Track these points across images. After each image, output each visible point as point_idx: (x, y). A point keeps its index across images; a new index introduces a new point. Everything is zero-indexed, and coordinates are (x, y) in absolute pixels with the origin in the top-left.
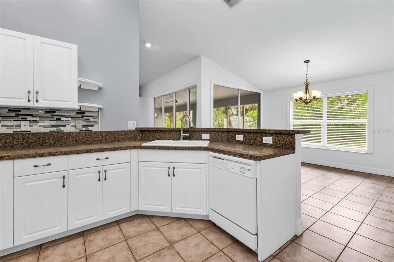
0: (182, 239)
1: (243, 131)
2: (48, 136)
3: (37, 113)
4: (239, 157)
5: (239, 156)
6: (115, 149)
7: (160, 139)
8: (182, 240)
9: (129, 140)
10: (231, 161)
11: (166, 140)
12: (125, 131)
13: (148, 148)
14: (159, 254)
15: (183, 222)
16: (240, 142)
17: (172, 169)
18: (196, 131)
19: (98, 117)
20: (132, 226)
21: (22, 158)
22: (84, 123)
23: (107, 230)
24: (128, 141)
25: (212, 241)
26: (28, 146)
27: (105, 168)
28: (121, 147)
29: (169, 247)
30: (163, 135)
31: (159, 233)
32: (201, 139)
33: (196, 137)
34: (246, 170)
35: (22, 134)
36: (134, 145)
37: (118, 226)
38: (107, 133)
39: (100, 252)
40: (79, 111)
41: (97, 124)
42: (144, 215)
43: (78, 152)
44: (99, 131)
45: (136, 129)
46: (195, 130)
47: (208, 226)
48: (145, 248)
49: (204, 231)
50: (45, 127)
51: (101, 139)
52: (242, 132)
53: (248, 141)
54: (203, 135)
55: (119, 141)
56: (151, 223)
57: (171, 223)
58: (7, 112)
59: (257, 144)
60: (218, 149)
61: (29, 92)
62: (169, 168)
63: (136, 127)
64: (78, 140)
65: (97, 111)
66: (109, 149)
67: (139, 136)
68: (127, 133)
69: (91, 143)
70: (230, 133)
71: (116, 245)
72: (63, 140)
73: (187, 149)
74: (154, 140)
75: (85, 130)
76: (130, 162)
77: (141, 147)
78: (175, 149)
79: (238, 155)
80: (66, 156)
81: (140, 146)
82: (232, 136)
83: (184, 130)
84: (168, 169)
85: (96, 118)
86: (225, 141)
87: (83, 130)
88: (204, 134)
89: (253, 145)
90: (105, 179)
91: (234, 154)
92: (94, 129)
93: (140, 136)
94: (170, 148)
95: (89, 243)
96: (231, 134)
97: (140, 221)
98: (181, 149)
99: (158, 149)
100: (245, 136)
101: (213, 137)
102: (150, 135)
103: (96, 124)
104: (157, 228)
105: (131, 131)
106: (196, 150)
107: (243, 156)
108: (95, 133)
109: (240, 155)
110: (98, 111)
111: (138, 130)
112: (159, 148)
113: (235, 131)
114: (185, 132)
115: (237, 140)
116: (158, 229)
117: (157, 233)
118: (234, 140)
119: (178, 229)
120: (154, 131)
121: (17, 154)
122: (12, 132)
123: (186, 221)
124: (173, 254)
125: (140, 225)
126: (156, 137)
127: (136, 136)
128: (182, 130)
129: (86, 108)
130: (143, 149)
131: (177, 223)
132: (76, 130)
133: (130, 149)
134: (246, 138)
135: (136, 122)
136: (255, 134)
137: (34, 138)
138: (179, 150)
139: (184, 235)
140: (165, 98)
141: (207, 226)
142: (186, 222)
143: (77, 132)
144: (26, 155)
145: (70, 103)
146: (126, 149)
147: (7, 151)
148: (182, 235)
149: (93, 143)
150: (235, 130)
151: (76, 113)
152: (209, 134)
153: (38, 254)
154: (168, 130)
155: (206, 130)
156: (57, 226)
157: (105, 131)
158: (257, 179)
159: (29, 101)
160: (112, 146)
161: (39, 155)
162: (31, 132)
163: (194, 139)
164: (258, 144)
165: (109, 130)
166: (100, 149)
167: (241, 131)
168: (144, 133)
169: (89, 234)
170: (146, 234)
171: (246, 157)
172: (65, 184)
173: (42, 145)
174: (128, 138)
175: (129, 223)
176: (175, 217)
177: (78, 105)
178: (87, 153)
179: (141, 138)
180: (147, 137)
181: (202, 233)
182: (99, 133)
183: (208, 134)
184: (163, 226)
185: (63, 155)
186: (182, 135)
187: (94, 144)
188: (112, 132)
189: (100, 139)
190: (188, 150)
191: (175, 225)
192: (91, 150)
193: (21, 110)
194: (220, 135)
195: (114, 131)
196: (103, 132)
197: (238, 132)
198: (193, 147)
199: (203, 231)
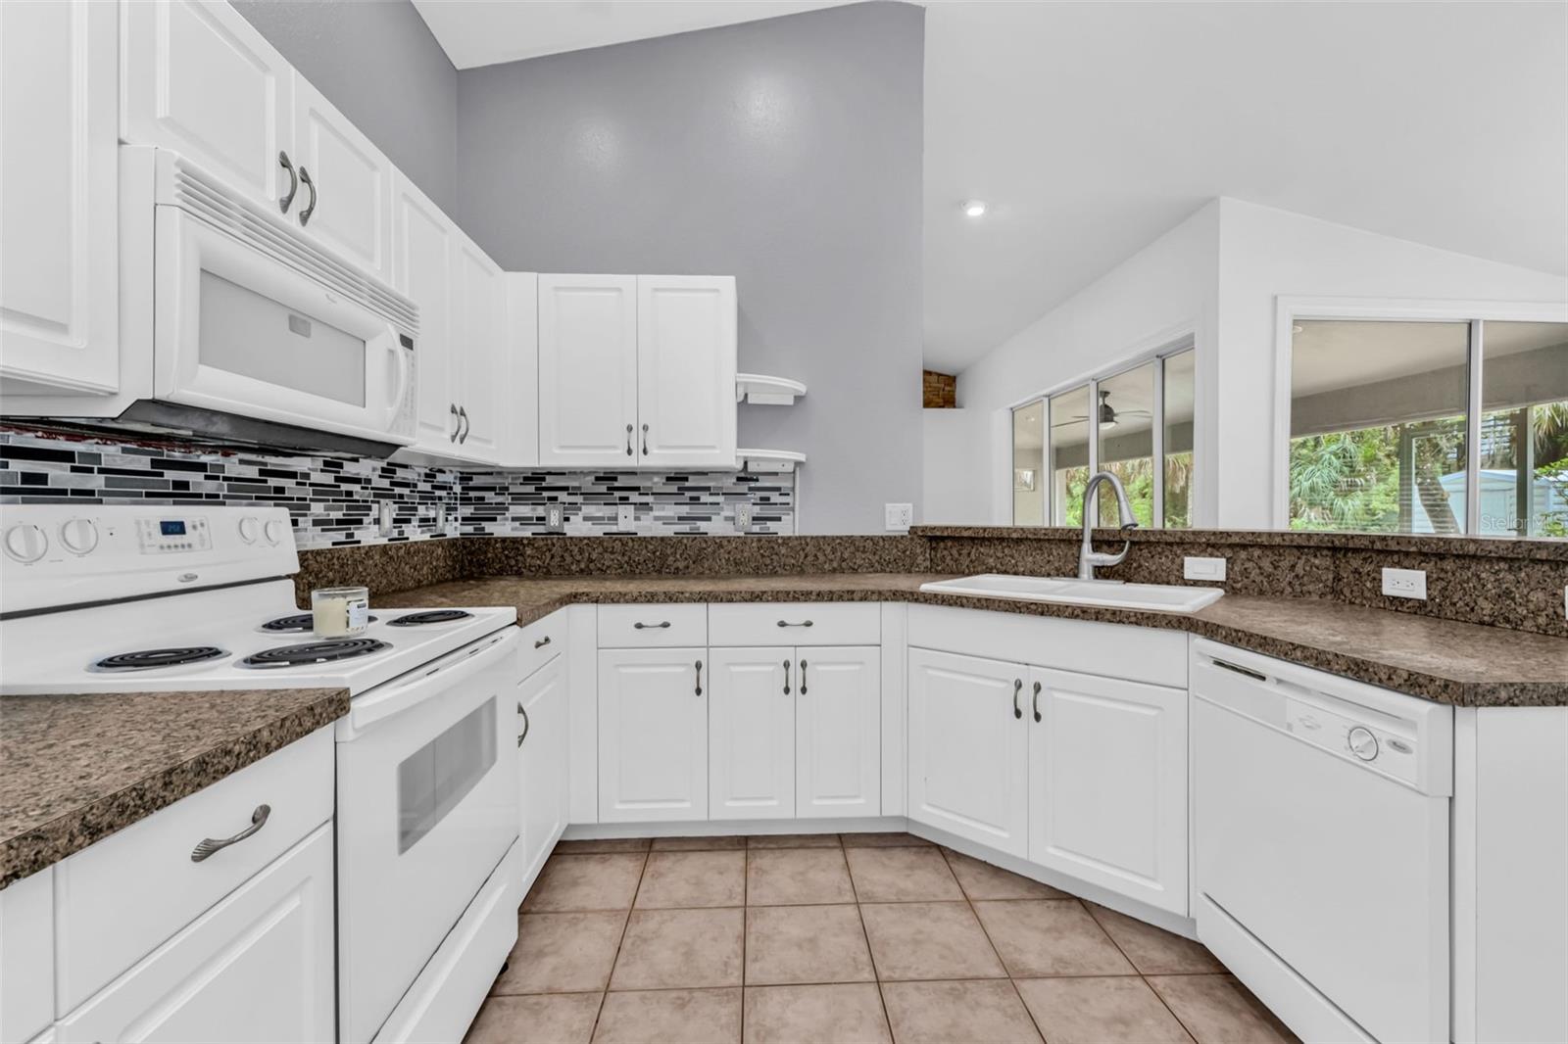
0: (1057, 972)
1: (1425, 549)
2: (672, 547)
3: (649, 484)
4: (1342, 674)
5: (1345, 671)
6: (831, 597)
7: (997, 570)
8: (1057, 976)
9: (888, 570)
10: (1304, 690)
11: (1023, 574)
12: (875, 536)
13: (940, 602)
14: (958, 990)
15: (1076, 914)
16: (1410, 604)
17: (1027, 693)
18: (1158, 542)
19: (793, 489)
20: (884, 865)
21: (613, 601)
22: (757, 510)
23: (809, 853)
24: (884, 571)
25: (1197, 1034)
26: (631, 572)
27: (804, 654)
28: (848, 592)
29: (1000, 981)
30: (1012, 557)
31: (972, 922)
32: (1183, 578)
33: (1154, 568)
34: (1384, 747)
35: (620, 540)
36: (894, 588)
37: (842, 853)
38: (819, 543)
39: (782, 911)
40: (742, 475)
41: (791, 513)
42: (929, 842)
43: (729, 598)
44: (797, 534)
45: (913, 530)
46: (1152, 539)
47: (1191, 965)
48: (914, 952)
49: (1166, 979)
50: (667, 520)
51: (801, 560)
52: (1420, 553)
53: (1461, 603)
54: (1188, 560)
55: (854, 571)
56: (948, 877)
57: (1024, 899)
58: (593, 484)
59: (1525, 623)
60: (1237, 628)
61: (630, 429)
62: (1019, 685)
63: (911, 523)
64: (741, 563)
65: (789, 473)
66: (814, 593)
67: (921, 557)
68: (881, 543)
69: (774, 574)
70: (1345, 556)
71: (826, 908)
72: (705, 560)
73: (1094, 617)
74: (977, 573)
75: (758, 531)
76: (880, 645)
77: (916, 597)
78: (1042, 614)
79: (1337, 667)
80: (701, 607)
81: (912, 593)
82: (1356, 571)
83: (1098, 537)
84: (1014, 688)
85: (788, 494)
86: (1315, 598)
87: (754, 531)
88: (1196, 556)
89: (1492, 625)
90: (804, 690)
91: (1317, 659)
92: (783, 529)
93: (927, 555)
94: (1019, 608)
95: (757, 873)
96: (1356, 563)
97: (914, 858)
98: (1067, 614)
99: (975, 607)
100: (1442, 575)
101: (1245, 572)
102: (960, 555)
103: (788, 514)
104: (968, 900)
105: (895, 537)
106: (1131, 623)
107: (1367, 670)
108: (786, 540)
109: (1349, 668)
110: (794, 472)
111: (921, 534)
112: (978, 605)
113: (1378, 546)
114: (1105, 547)
115: (1388, 597)
116: (969, 903)
117: (965, 917)
118: (1367, 594)
119: (1048, 930)
120: (977, 538)
121: (603, 590)
122: (602, 535)
123: (1092, 916)
124: (1010, 1011)
125: (908, 872)
126: (983, 564)
127: (913, 556)
128: (1087, 537)
129: (760, 463)
130: (921, 602)
131: (1048, 907)
132: (736, 530)
133: (878, 600)
134: (1445, 589)
135: (910, 505)
136: (1510, 568)
137: (644, 552)
138: (1058, 616)
139: (1066, 963)
140: (1052, 407)
141: (1188, 967)
142: (1090, 919)
143: (739, 537)
144: (620, 593)
145: (717, 451)
146: (866, 599)
147: (591, 582)
148: (1060, 960)
149: (780, 572)
150: (1373, 542)
151: (734, 480)
152: (1224, 560)
153: (644, 861)
154: (1030, 536)
155: (1204, 540)
156: (683, 801)
157: (812, 538)
158: (1451, 800)
159: (629, 452)
160: (824, 585)
161: (646, 597)
162: (639, 535)
163: (1145, 577)
164: (1528, 624)
165: (826, 534)
166: (788, 593)
167: (1413, 549)
168: (942, 545)
169: (760, 849)
170: (924, 906)
171: (1384, 677)
172: (701, 686)
173: (659, 572)
174: (885, 564)
175: (877, 853)
176: (1046, 885)
177: (737, 457)
178: (752, 601)
179: (928, 563)
180: (951, 563)
181: (1156, 985)
182: (796, 543)
183: (1217, 557)
184: (993, 903)
185: (695, 601)
186: (1089, 560)
187: (782, 575)
188: (834, 538)
189: (798, 561)
190: (1097, 619)
191: (1043, 915)
192: (764, 593)
193: (619, 477)
194: (1285, 564)
195: (841, 538)
196: (808, 540)
197: (1397, 552)
198: (1121, 611)
199: (1161, 978)
